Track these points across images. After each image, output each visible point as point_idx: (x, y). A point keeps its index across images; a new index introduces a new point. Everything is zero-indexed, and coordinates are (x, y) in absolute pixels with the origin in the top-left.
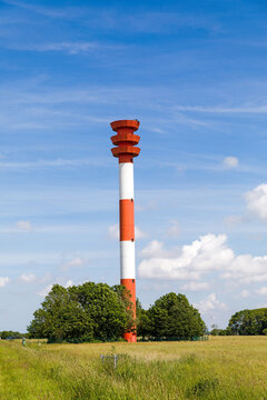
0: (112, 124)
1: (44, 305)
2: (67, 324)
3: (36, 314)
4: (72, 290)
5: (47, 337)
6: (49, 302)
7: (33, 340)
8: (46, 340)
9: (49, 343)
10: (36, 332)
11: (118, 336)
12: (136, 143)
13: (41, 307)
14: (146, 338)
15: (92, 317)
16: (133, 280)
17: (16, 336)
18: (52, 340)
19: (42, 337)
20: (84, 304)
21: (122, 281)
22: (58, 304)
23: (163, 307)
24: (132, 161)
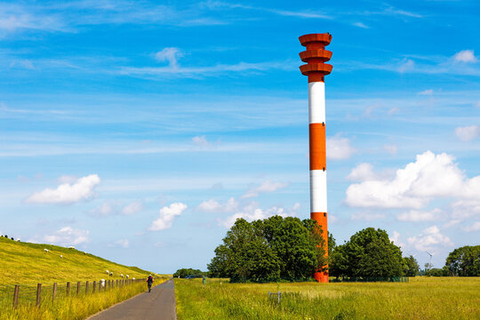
0: (301, 38)
1: (225, 240)
2: (251, 262)
3: (217, 251)
4: (257, 224)
5: (230, 276)
6: (232, 238)
7: (213, 279)
8: (228, 279)
9: (230, 282)
10: (217, 270)
11: (308, 276)
12: (328, 59)
13: (223, 243)
14: (340, 278)
15: (279, 254)
16: (325, 214)
17: (195, 274)
18: (235, 279)
19: (223, 276)
20: (270, 239)
21: (313, 214)
22: (241, 241)
23: (359, 243)
24: (323, 80)
